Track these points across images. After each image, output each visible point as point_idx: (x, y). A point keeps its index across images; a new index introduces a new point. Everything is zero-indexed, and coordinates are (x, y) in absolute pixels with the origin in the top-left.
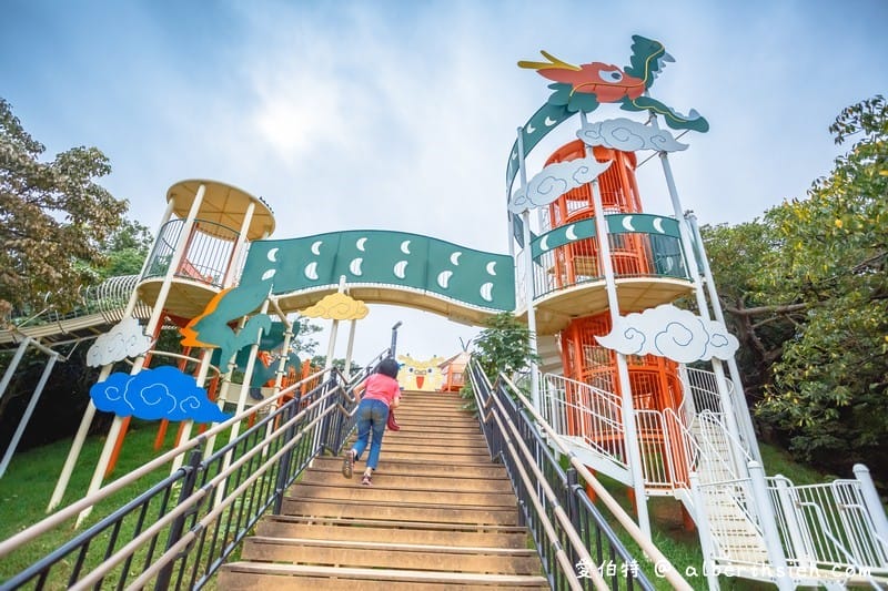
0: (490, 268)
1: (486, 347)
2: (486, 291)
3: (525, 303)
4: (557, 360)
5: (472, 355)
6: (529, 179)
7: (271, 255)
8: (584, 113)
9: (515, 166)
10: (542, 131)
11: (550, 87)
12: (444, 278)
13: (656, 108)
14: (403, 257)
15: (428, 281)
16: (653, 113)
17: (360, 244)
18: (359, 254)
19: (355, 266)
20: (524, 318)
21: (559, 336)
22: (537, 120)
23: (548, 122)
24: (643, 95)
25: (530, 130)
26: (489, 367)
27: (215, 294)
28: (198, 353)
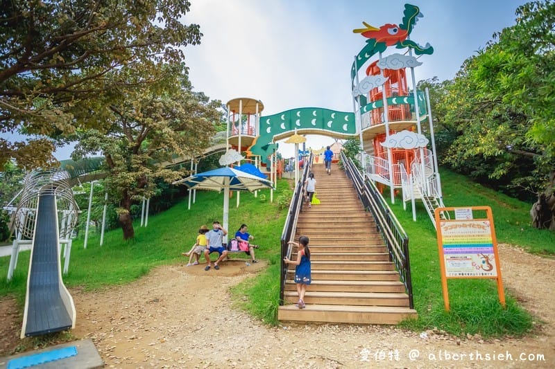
0: (346, 118)
1: (346, 147)
2: (345, 127)
3: (359, 131)
4: (373, 149)
5: (341, 150)
6: (360, 81)
7: (268, 122)
8: (381, 53)
9: (354, 74)
10: (365, 60)
11: (367, 41)
12: (329, 124)
13: (412, 45)
14: (314, 117)
15: (324, 126)
16: (410, 48)
17: (298, 114)
18: (298, 118)
19: (298, 123)
20: (359, 136)
21: (373, 140)
22: (362, 53)
23: (367, 56)
24: (407, 39)
25: (360, 58)
26: (347, 154)
27: (254, 139)
28: (254, 158)
